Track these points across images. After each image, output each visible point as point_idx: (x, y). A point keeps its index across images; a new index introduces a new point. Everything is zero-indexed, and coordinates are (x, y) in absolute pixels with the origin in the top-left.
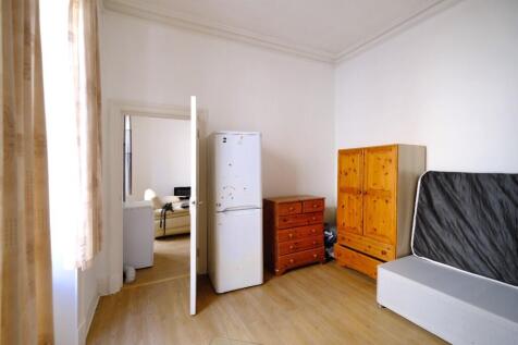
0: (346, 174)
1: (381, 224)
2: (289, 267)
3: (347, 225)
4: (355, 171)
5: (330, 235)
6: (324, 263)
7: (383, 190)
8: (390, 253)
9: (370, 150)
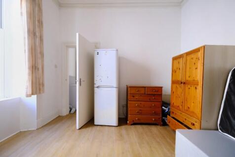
0: (175, 72)
1: (193, 104)
2: (135, 122)
3: (175, 104)
4: (179, 69)
5: (167, 110)
6: (161, 126)
7: (194, 80)
8: (197, 125)
9: (188, 54)
